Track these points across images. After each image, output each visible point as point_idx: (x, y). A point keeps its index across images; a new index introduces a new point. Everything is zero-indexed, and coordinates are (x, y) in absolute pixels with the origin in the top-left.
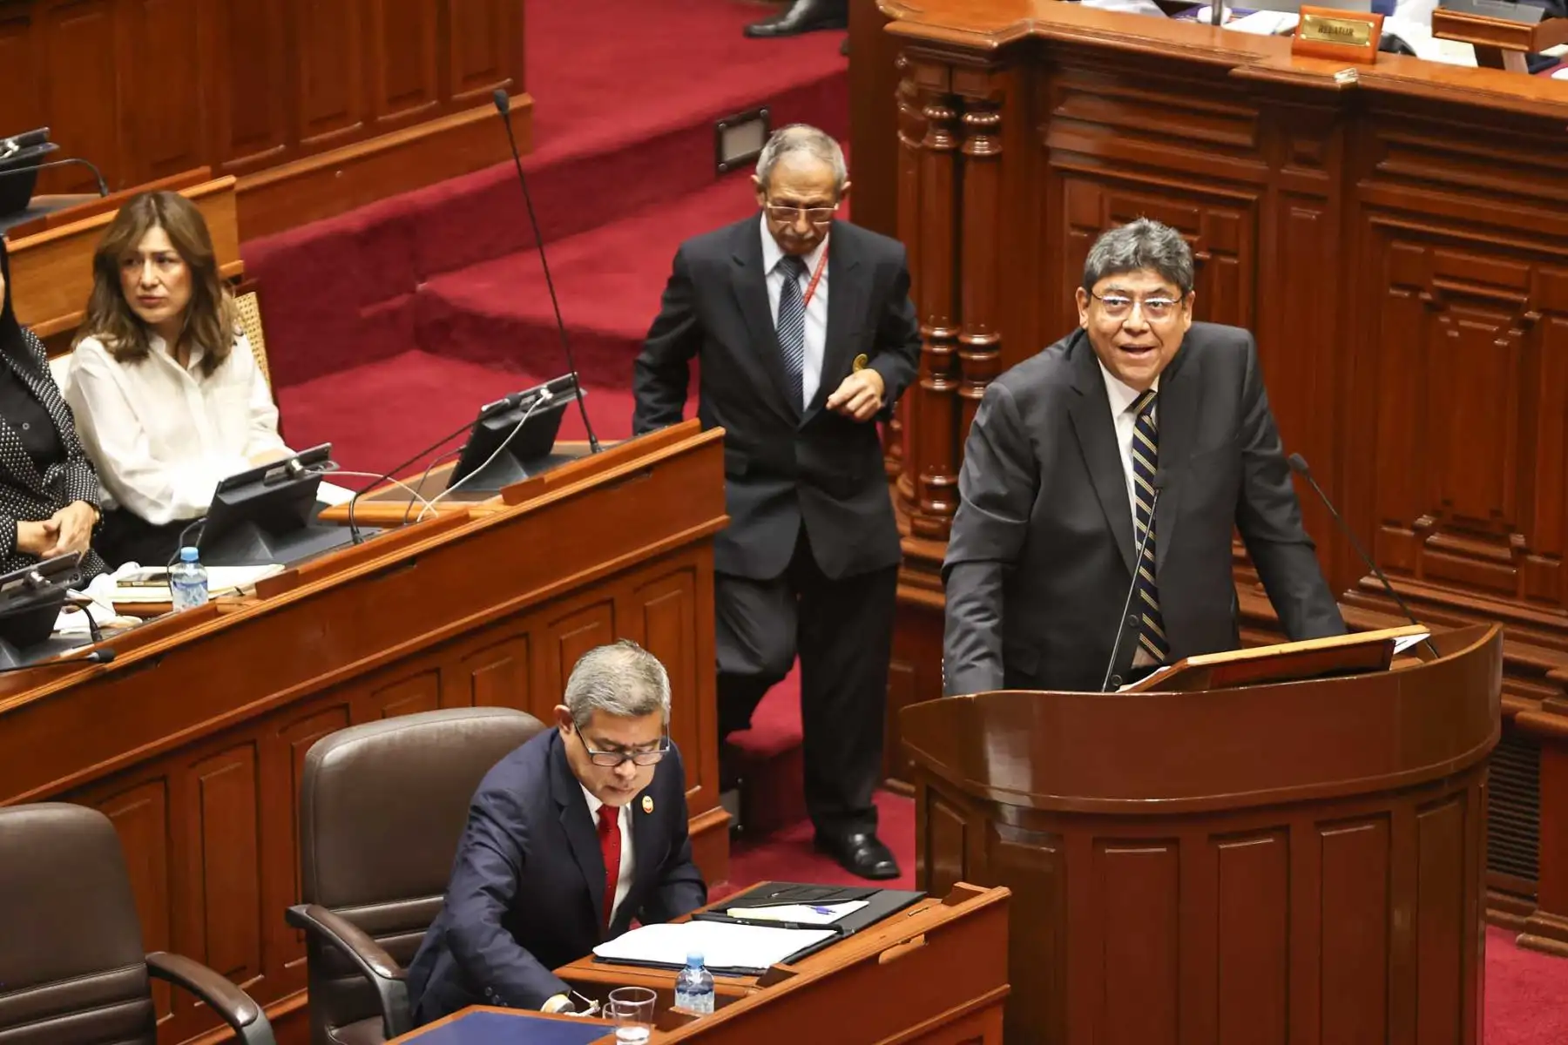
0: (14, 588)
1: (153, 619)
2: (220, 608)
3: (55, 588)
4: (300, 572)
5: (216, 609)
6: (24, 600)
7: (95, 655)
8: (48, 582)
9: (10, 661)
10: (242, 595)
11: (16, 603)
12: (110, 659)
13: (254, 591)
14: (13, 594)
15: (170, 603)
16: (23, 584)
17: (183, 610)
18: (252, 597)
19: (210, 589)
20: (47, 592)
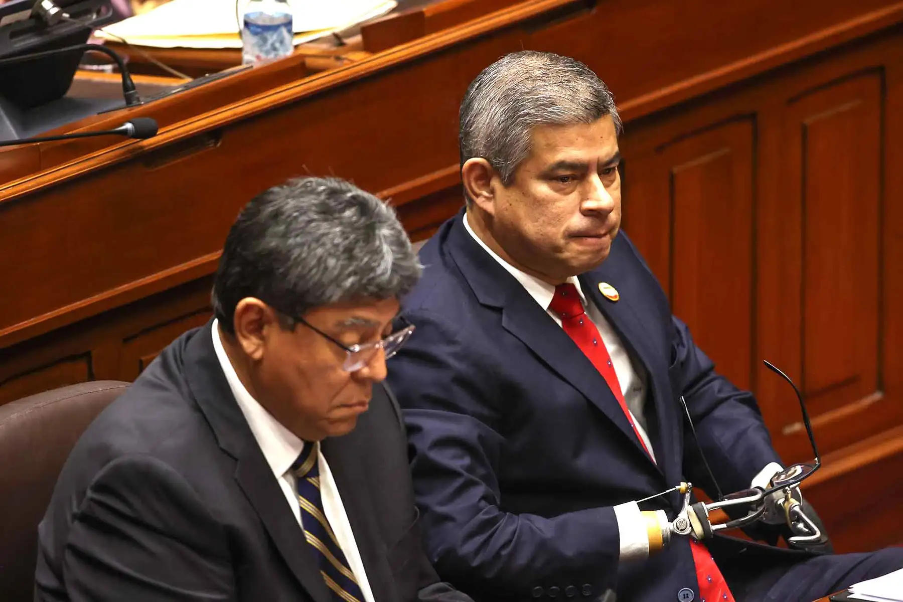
0: (19, 22)
1: (214, 75)
2: (309, 62)
3: (78, 24)
4: (428, 15)
5: (303, 65)
6: (32, 41)
7: (129, 126)
8: (66, 15)
9: (11, 132)
10: (342, 44)
11: (21, 44)
12: (153, 134)
13: (358, 39)
14: (16, 31)
15: (239, 50)
16: (31, 17)
17: (257, 65)
18: (355, 48)
19: (295, 29)
20: (64, 31)
